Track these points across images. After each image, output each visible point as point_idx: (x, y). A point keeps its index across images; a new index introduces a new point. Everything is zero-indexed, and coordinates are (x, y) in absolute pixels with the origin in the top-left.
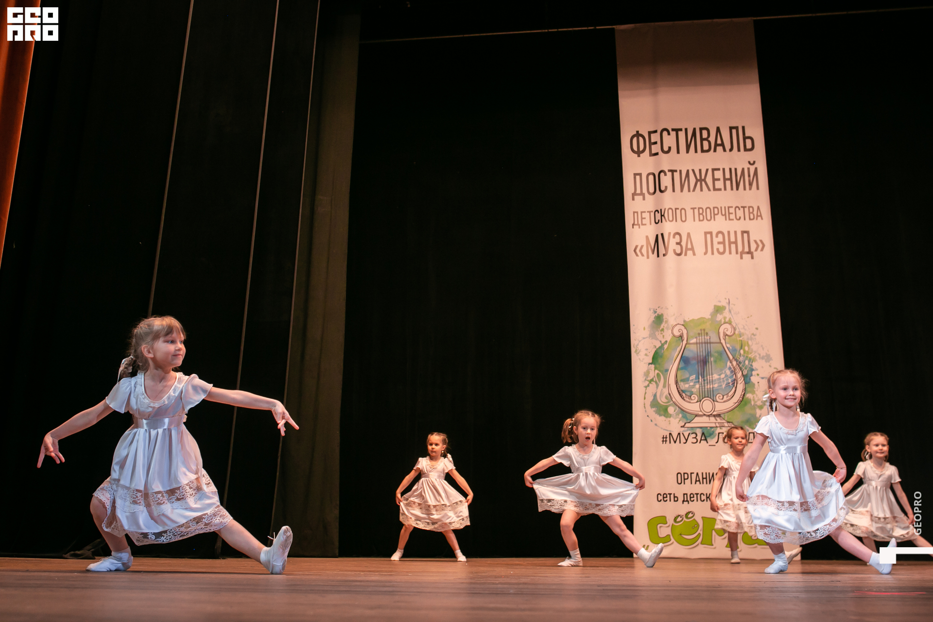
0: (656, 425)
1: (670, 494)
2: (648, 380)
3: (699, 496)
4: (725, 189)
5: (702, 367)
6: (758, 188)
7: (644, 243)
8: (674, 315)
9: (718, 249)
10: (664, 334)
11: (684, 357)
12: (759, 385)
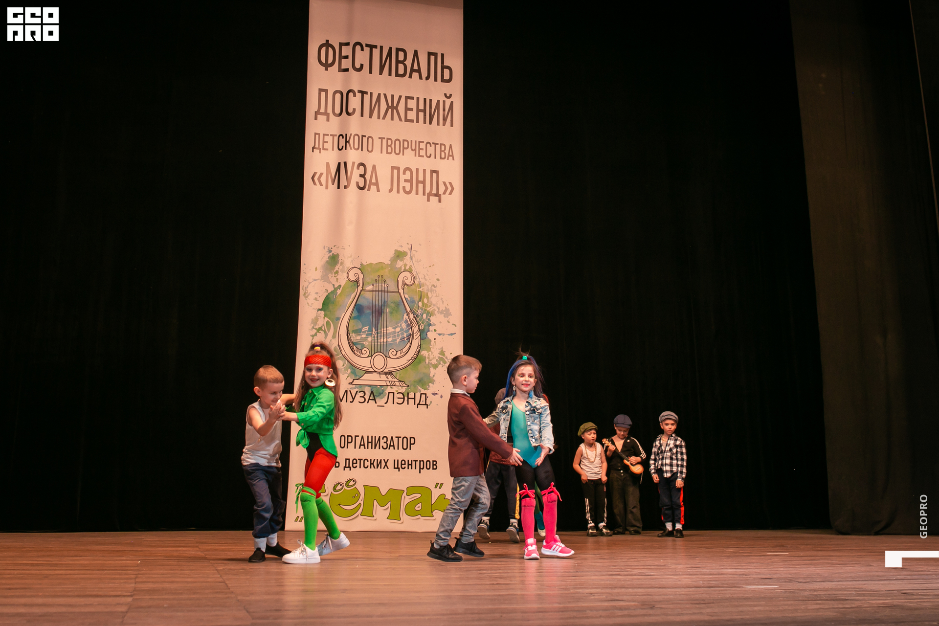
2: (316, 329)
3: (362, 461)
4: (418, 121)
5: (377, 318)
6: (452, 125)
7: (324, 171)
8: (351, 257)
9: (404, 188)
10: (338, 277)
11: (358, 304)
12: (435, 342)
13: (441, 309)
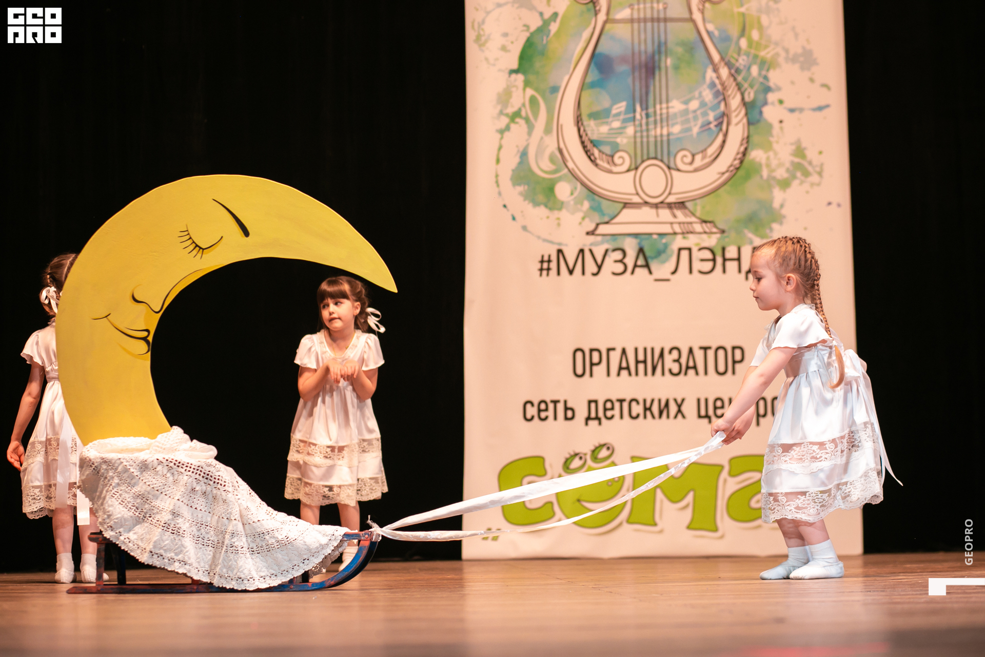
0: (524, 228)
1: (555, 402)
2: (507, 115)
3: (625, 405)
5: (644, 82)
11: (600, 54)
12: (781, 129)
13: (792, 52)
